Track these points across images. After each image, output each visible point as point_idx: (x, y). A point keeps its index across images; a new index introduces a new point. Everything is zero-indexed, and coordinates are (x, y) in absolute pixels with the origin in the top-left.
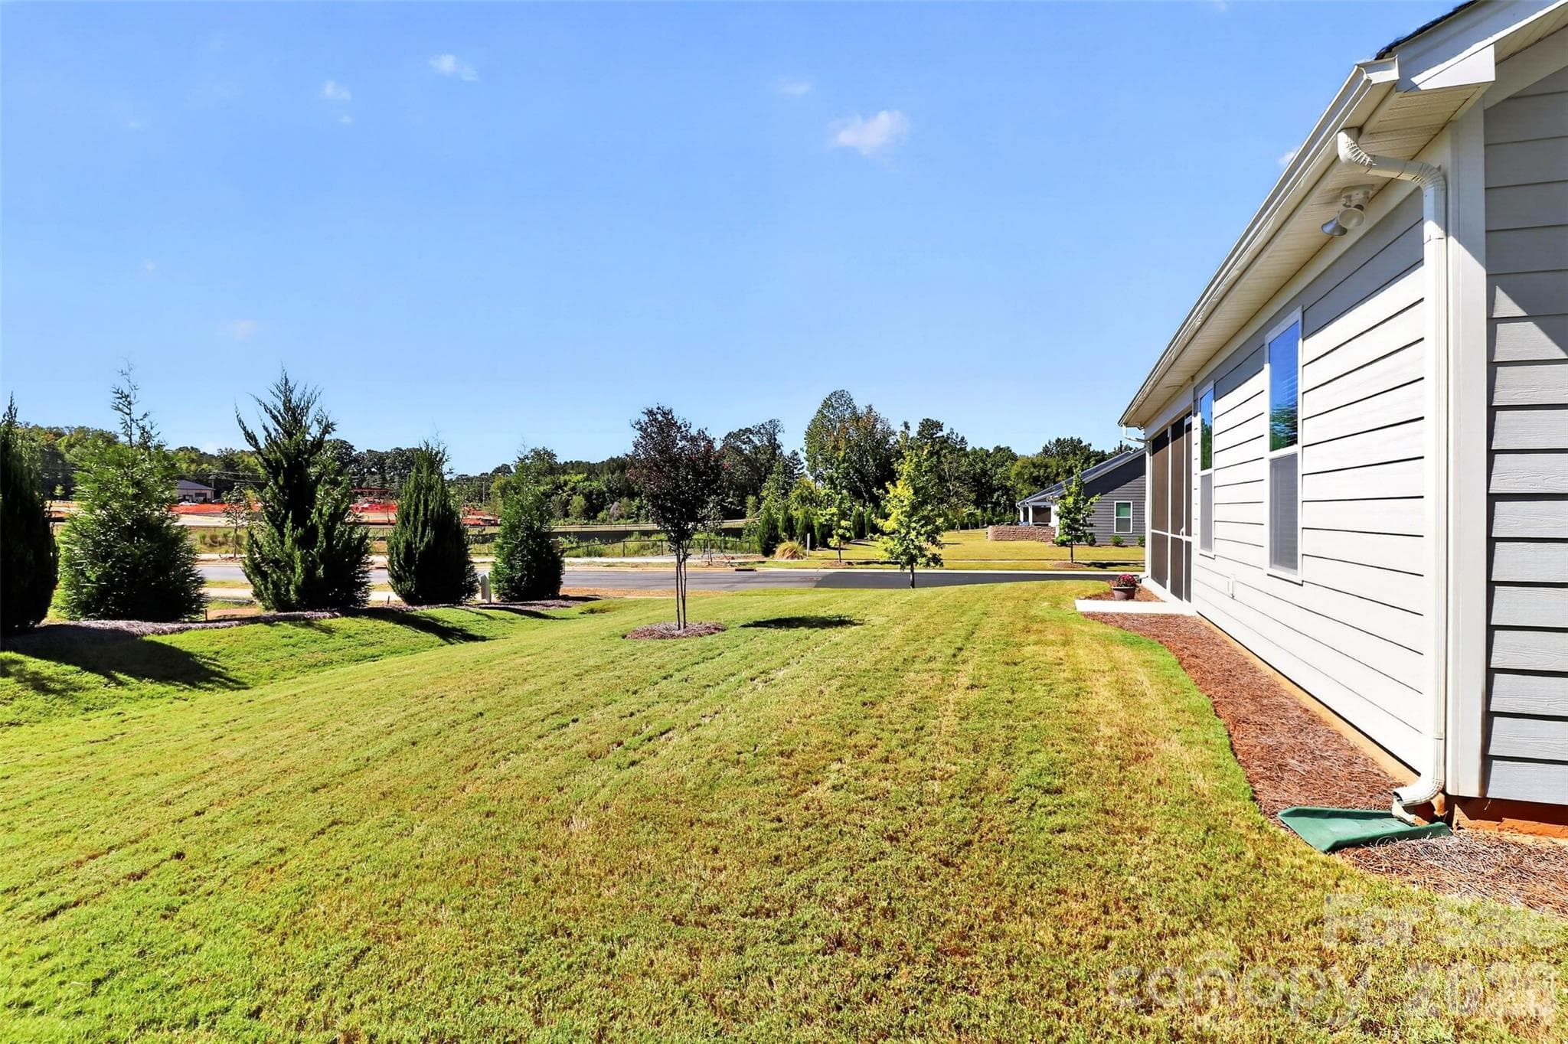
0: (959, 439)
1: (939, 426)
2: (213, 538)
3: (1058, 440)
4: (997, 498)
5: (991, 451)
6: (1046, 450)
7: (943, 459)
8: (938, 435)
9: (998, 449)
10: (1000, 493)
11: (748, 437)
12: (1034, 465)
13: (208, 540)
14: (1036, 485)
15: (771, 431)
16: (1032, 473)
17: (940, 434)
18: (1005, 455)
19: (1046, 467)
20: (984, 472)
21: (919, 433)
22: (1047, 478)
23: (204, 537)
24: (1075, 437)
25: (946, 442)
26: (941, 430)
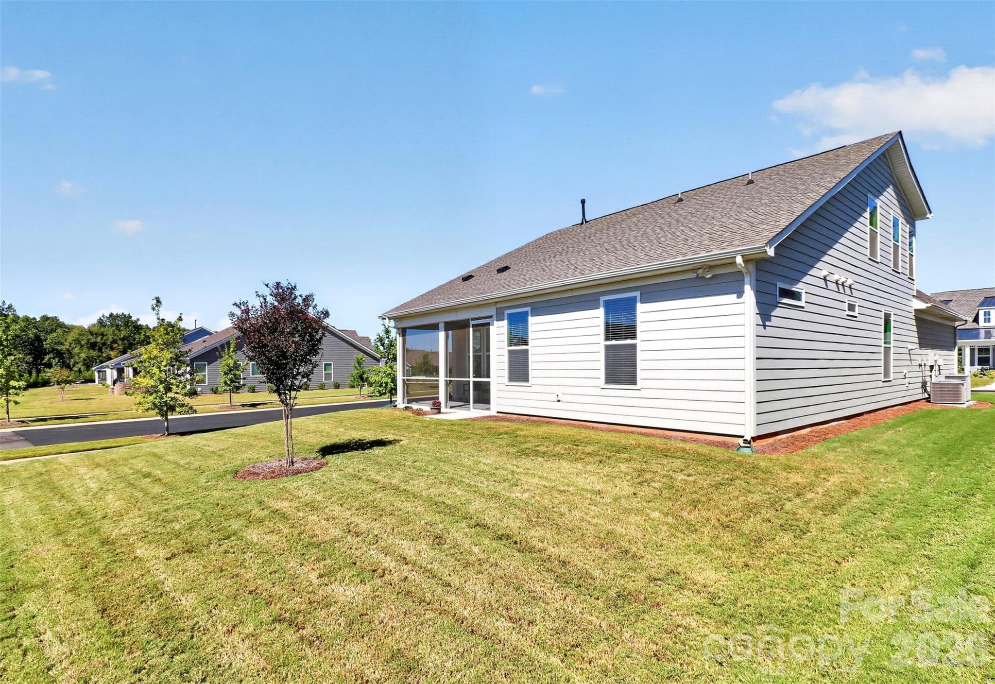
3: (111, 315)
4: (49, 360)
5: (38, 319)
6: (100, 322)
9: (45, 318)
10: (51, 355)
12: (92, 333)
14: (94, 349)
16: (90, 339)
18: (52, 324)
19: (103, 335)
20: (38, 338)
22: (104, 344)
24: (126, 313)
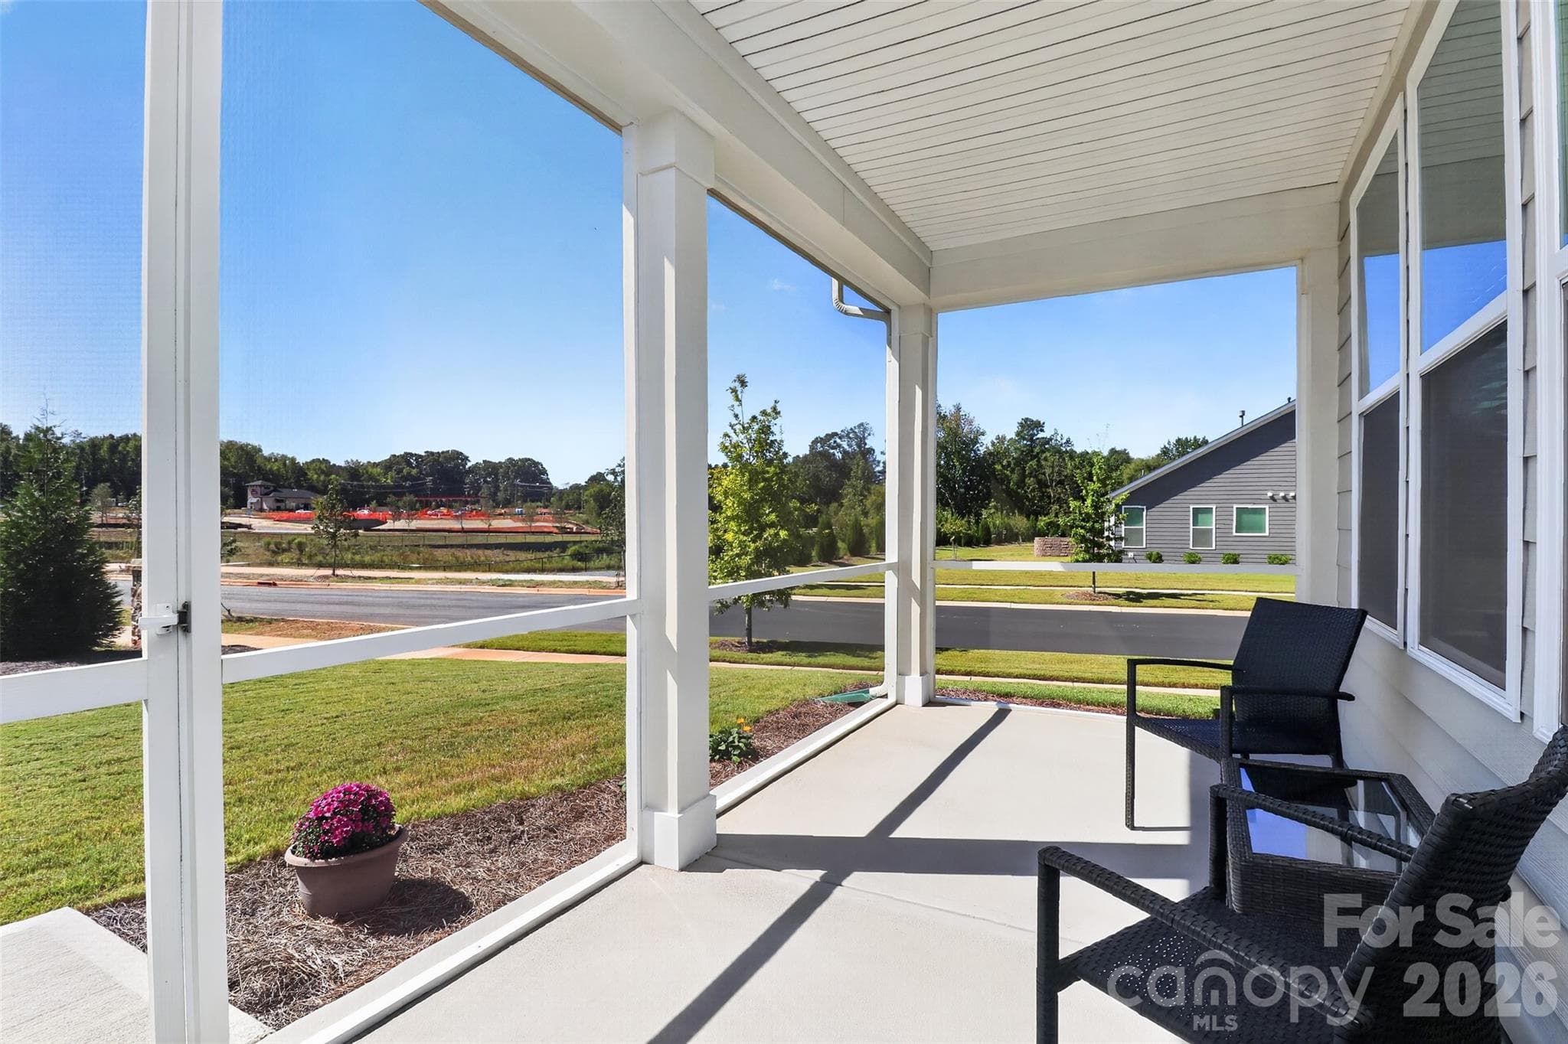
0: (1064, 441)
1: (1038, 426)
2: (277, 545)
7: (1043, 463)
8: (1038, 436)
11: (835, 442)
13: (272, 546)
15: (860, 435)
17: (1041, 435)
21: (1018, 434)
23: (269, 544)
25: (1048, 443)
26: (1042, 431)
